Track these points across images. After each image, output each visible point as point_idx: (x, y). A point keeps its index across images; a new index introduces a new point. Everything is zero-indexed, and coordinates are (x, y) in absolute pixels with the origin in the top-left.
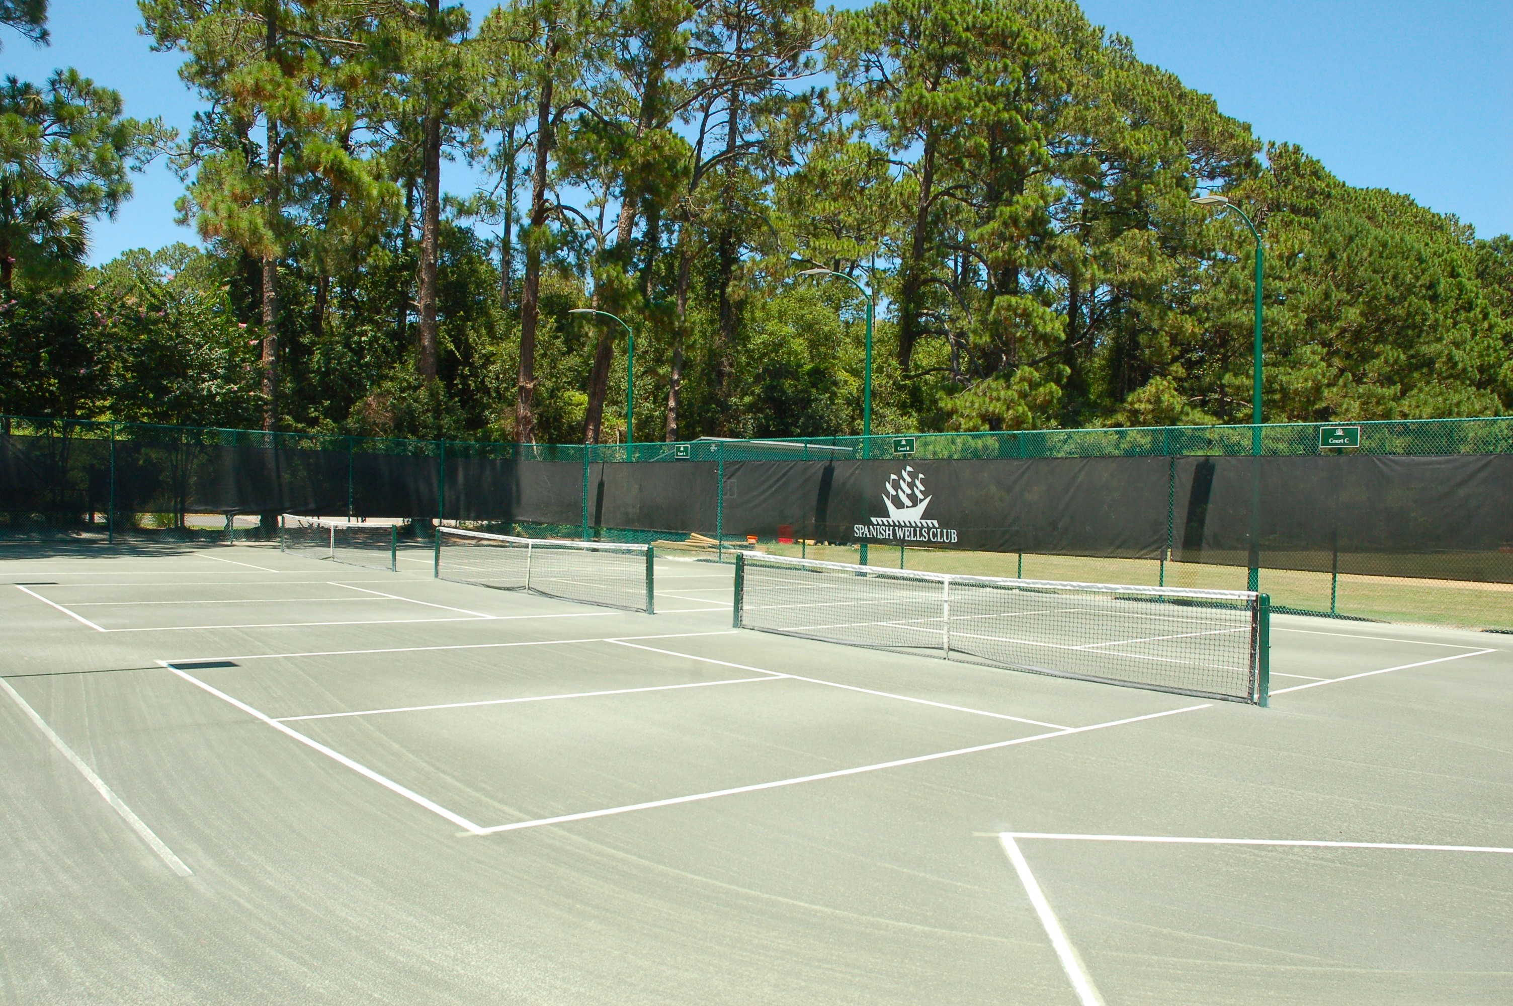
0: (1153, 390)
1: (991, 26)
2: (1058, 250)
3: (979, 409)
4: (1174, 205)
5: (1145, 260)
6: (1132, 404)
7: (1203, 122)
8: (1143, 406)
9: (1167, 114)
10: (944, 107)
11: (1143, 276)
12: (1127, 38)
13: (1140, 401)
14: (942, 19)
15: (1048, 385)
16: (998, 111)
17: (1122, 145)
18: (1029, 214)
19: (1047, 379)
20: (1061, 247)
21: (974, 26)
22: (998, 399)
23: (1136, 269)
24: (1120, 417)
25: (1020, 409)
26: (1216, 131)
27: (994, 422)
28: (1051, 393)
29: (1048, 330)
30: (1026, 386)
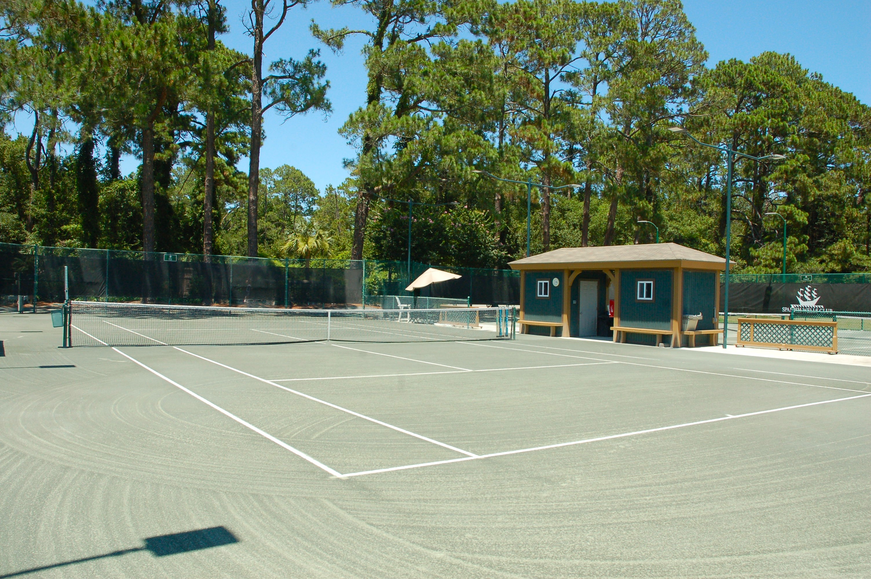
0: (843, 245)
1: (771, 81)
2: (798, 182)
3: (771, 255)
4: (848, 157)
5: (838, 184)
6: (830, 251)
7: (856, 112)
8: (836, 252)
9: (840, 110)
10: (757, 122)
11: (837, 192)
12: (820, 74)
13: (834, 249)
14: (750, 80)
15: (802, 245)
16: (778, 122)
17: (825, 130)
18: (792, 169)
19: (800, 243)
20: (800, 181)
21: (763, 81)
22: (780, 251)
23: (834, 189)
24: (824, 257)
25: (791, 256)
26: (863, 116)
27: (778, 261)
28: (803, 248)
29: (801, 220)
30: (793, 245)
